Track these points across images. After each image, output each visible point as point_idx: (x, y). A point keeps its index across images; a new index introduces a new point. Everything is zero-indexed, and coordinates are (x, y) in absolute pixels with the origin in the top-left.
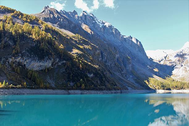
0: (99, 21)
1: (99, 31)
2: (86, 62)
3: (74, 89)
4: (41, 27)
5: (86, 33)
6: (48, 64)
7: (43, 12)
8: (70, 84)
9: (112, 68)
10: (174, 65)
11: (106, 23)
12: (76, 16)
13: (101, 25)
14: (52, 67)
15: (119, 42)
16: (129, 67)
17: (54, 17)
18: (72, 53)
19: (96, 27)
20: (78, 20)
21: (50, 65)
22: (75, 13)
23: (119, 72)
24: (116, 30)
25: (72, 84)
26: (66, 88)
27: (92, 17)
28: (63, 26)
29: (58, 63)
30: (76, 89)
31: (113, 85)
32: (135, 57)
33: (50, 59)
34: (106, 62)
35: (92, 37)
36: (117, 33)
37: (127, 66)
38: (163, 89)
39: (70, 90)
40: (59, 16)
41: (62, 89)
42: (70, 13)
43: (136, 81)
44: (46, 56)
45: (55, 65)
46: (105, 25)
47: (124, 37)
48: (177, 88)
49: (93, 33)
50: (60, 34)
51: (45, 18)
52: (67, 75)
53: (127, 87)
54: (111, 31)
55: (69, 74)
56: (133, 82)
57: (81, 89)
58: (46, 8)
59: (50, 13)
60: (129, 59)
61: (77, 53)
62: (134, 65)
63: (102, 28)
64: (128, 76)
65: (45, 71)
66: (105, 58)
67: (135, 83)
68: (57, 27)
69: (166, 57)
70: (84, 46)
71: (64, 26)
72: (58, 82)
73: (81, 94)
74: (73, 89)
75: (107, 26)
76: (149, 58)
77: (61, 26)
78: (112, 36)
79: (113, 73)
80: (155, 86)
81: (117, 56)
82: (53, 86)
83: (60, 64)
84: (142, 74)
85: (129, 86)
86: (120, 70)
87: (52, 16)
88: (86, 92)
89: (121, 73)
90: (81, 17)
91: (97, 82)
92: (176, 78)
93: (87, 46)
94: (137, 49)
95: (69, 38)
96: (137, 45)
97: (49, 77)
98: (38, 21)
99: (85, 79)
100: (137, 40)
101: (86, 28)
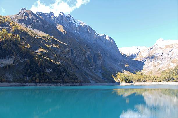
0: (76, 21)
1: (74, 31)
2: (49, 59)
3: (30, 83)
4: (11, 29)
5: (60, 32)
6: (9, 62)
7: (19, 14)
8: (26, 78)
9: (80, 64)
10: (145, 61)
11: (82, 23)
12: (53, 16)
13: (77, 25)
14: (14, 65)
15: (93, 40)
16: (99, 63)
17: (29, 19)
18: (37, 52)
19: (72, 26)
20: (54, 20)
21: (12, 62)
22: (52, 14)
23: (87, 68)
24: (91, 29)
25: (28, 78)
26: (22, 81)
27: (69, 17)
28: (36, 27)
29: (19, 61)
30: (32, 82)
31: (72, 79)
32: (107, 53)
33: (12, 58)
34: (75, 58)
35: (65, 36)
36: (92, 32)
37: (97, 62)
38: (126, 82)
39: (26, 83)
40: (34, 17)
41: (18, 82)
42: (46, 14)
43: (103, 75)
44: (8, 55)
45: (17, 62)
46: (80, 25)
47: (99, 35)
48: (140, 81)
49: (65, 33)
50: (29, 35)
51: (20, 19)
52: (25, 71)
53: (90, 80)
54: (86, 30)
55: (27, 70)
56: (101, 76)
57: (35, 83)
58: (23, 10)
59: (26, 15)
60: (99, 56)
61: (42, 52)
62: (105, 61)
63: (78, 28)
64: (96, 71)
65: (6, 67)
66: (75, 55)
67: (101, 77)
68: (31, 27)
69: (138, 53)
70: (52, 45)
71: (38, 27)
72: (16, 77)
73: (35, 86)
74: (28, 82)
75: (83, 26)
76: (122, 54)
77: (35, 27)
78: (87, 34)
79: (81, 69)
80: (119, 80)
81: (88, 53)
82: (10, 80)
83: (21, 61)
84: (111, 69)
85: (92, 80)
86: (88, 65)
87: (26, 17)
88: (39, 84)
89: (90, 68)
90: (57, 18)
91: (54, 76)
92: (145, 72)
93: (55, 45)
94: (110, 46)
95: (38, 38)
96: (111, 43)
97: (8, 73)
98: (9, 23)
99: (42, 74)
100: (111, 39)
101: (60, 28)
